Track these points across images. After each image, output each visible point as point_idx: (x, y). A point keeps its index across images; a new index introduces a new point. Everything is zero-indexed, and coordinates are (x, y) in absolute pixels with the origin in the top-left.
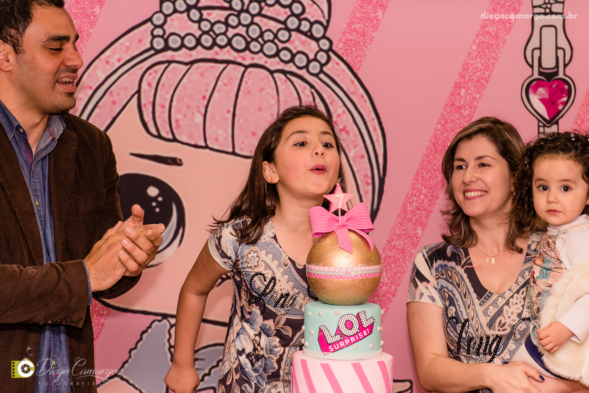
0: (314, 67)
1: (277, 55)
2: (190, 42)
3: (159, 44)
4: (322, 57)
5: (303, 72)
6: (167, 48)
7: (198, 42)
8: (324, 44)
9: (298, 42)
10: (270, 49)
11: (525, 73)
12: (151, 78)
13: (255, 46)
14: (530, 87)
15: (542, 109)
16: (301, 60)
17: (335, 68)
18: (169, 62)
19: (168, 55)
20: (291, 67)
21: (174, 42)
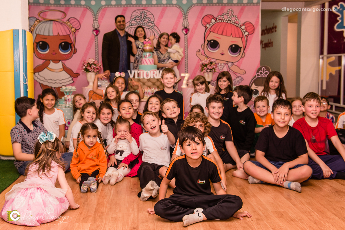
0: (152, 28)
1: (147, 26)
2: (135, 24)
3: (131, 25)
4: (153, 26)
5: (151, 28)
6: (132, 25)
7: (136, 24)
8: (154, 24)
9: (150, 24)
10: (146, 25)
11: (182, 28)
12: (130, 29)
13: (144, 25)
14: (183, 29)
15: (185, 33)
16: (150, 27)
17: (155, 27)
18: (132, 27)
19: (132, 26)
20: (149, 28)
21: (133, 25)
